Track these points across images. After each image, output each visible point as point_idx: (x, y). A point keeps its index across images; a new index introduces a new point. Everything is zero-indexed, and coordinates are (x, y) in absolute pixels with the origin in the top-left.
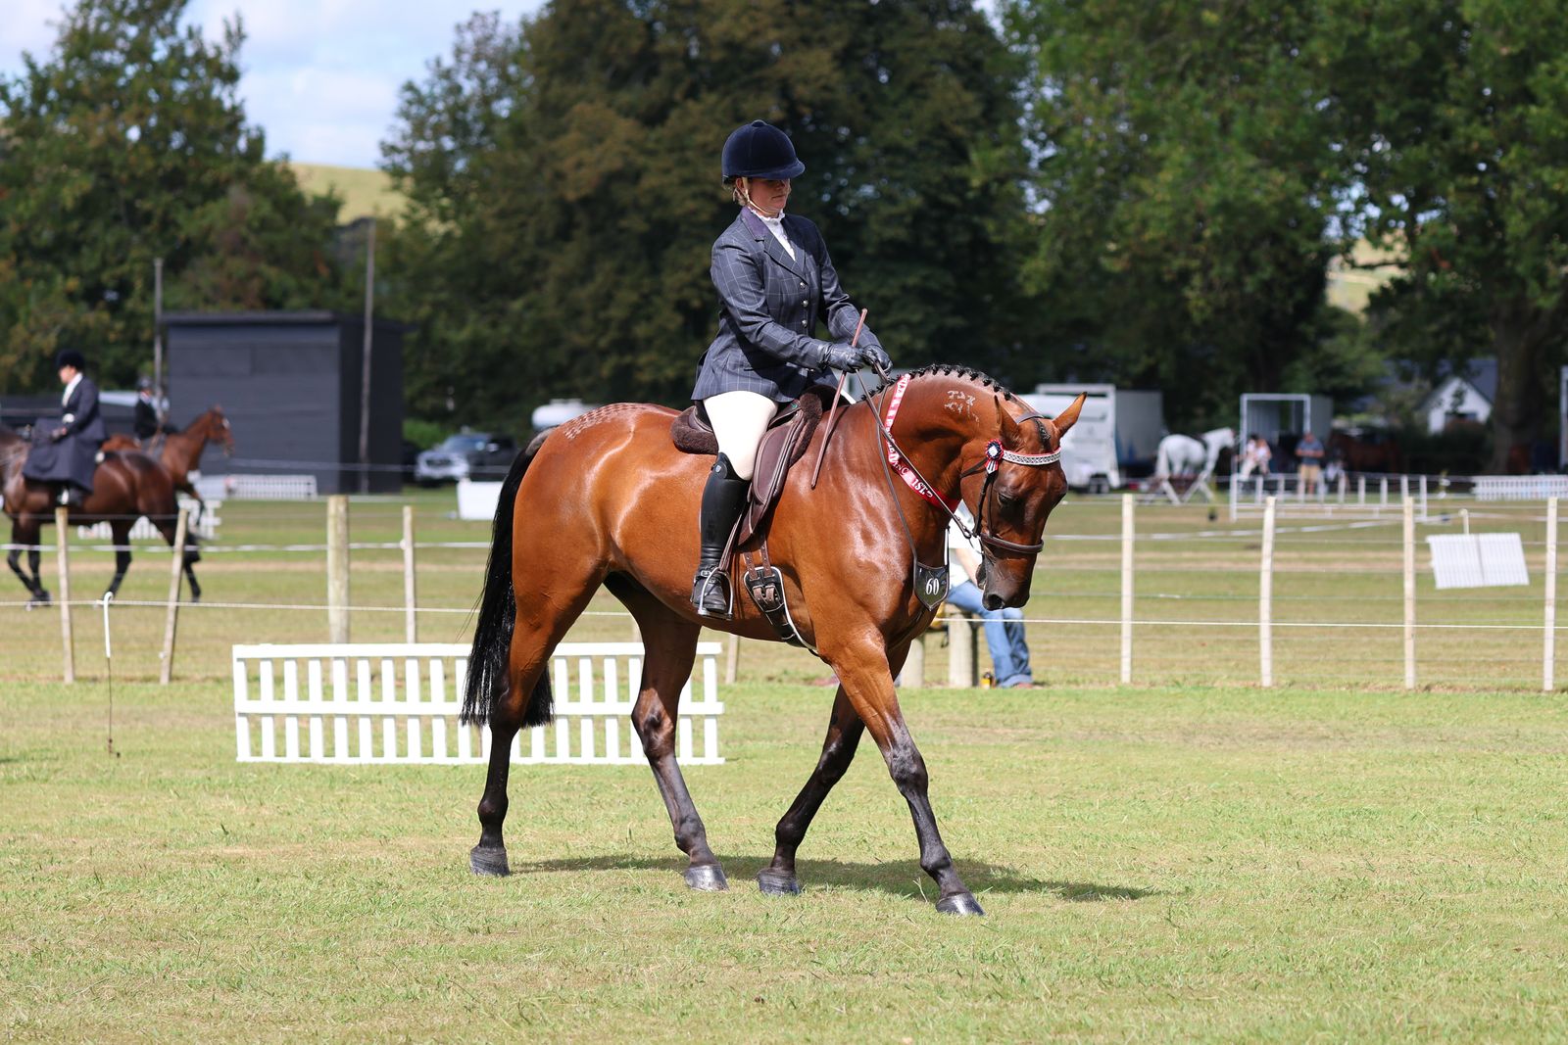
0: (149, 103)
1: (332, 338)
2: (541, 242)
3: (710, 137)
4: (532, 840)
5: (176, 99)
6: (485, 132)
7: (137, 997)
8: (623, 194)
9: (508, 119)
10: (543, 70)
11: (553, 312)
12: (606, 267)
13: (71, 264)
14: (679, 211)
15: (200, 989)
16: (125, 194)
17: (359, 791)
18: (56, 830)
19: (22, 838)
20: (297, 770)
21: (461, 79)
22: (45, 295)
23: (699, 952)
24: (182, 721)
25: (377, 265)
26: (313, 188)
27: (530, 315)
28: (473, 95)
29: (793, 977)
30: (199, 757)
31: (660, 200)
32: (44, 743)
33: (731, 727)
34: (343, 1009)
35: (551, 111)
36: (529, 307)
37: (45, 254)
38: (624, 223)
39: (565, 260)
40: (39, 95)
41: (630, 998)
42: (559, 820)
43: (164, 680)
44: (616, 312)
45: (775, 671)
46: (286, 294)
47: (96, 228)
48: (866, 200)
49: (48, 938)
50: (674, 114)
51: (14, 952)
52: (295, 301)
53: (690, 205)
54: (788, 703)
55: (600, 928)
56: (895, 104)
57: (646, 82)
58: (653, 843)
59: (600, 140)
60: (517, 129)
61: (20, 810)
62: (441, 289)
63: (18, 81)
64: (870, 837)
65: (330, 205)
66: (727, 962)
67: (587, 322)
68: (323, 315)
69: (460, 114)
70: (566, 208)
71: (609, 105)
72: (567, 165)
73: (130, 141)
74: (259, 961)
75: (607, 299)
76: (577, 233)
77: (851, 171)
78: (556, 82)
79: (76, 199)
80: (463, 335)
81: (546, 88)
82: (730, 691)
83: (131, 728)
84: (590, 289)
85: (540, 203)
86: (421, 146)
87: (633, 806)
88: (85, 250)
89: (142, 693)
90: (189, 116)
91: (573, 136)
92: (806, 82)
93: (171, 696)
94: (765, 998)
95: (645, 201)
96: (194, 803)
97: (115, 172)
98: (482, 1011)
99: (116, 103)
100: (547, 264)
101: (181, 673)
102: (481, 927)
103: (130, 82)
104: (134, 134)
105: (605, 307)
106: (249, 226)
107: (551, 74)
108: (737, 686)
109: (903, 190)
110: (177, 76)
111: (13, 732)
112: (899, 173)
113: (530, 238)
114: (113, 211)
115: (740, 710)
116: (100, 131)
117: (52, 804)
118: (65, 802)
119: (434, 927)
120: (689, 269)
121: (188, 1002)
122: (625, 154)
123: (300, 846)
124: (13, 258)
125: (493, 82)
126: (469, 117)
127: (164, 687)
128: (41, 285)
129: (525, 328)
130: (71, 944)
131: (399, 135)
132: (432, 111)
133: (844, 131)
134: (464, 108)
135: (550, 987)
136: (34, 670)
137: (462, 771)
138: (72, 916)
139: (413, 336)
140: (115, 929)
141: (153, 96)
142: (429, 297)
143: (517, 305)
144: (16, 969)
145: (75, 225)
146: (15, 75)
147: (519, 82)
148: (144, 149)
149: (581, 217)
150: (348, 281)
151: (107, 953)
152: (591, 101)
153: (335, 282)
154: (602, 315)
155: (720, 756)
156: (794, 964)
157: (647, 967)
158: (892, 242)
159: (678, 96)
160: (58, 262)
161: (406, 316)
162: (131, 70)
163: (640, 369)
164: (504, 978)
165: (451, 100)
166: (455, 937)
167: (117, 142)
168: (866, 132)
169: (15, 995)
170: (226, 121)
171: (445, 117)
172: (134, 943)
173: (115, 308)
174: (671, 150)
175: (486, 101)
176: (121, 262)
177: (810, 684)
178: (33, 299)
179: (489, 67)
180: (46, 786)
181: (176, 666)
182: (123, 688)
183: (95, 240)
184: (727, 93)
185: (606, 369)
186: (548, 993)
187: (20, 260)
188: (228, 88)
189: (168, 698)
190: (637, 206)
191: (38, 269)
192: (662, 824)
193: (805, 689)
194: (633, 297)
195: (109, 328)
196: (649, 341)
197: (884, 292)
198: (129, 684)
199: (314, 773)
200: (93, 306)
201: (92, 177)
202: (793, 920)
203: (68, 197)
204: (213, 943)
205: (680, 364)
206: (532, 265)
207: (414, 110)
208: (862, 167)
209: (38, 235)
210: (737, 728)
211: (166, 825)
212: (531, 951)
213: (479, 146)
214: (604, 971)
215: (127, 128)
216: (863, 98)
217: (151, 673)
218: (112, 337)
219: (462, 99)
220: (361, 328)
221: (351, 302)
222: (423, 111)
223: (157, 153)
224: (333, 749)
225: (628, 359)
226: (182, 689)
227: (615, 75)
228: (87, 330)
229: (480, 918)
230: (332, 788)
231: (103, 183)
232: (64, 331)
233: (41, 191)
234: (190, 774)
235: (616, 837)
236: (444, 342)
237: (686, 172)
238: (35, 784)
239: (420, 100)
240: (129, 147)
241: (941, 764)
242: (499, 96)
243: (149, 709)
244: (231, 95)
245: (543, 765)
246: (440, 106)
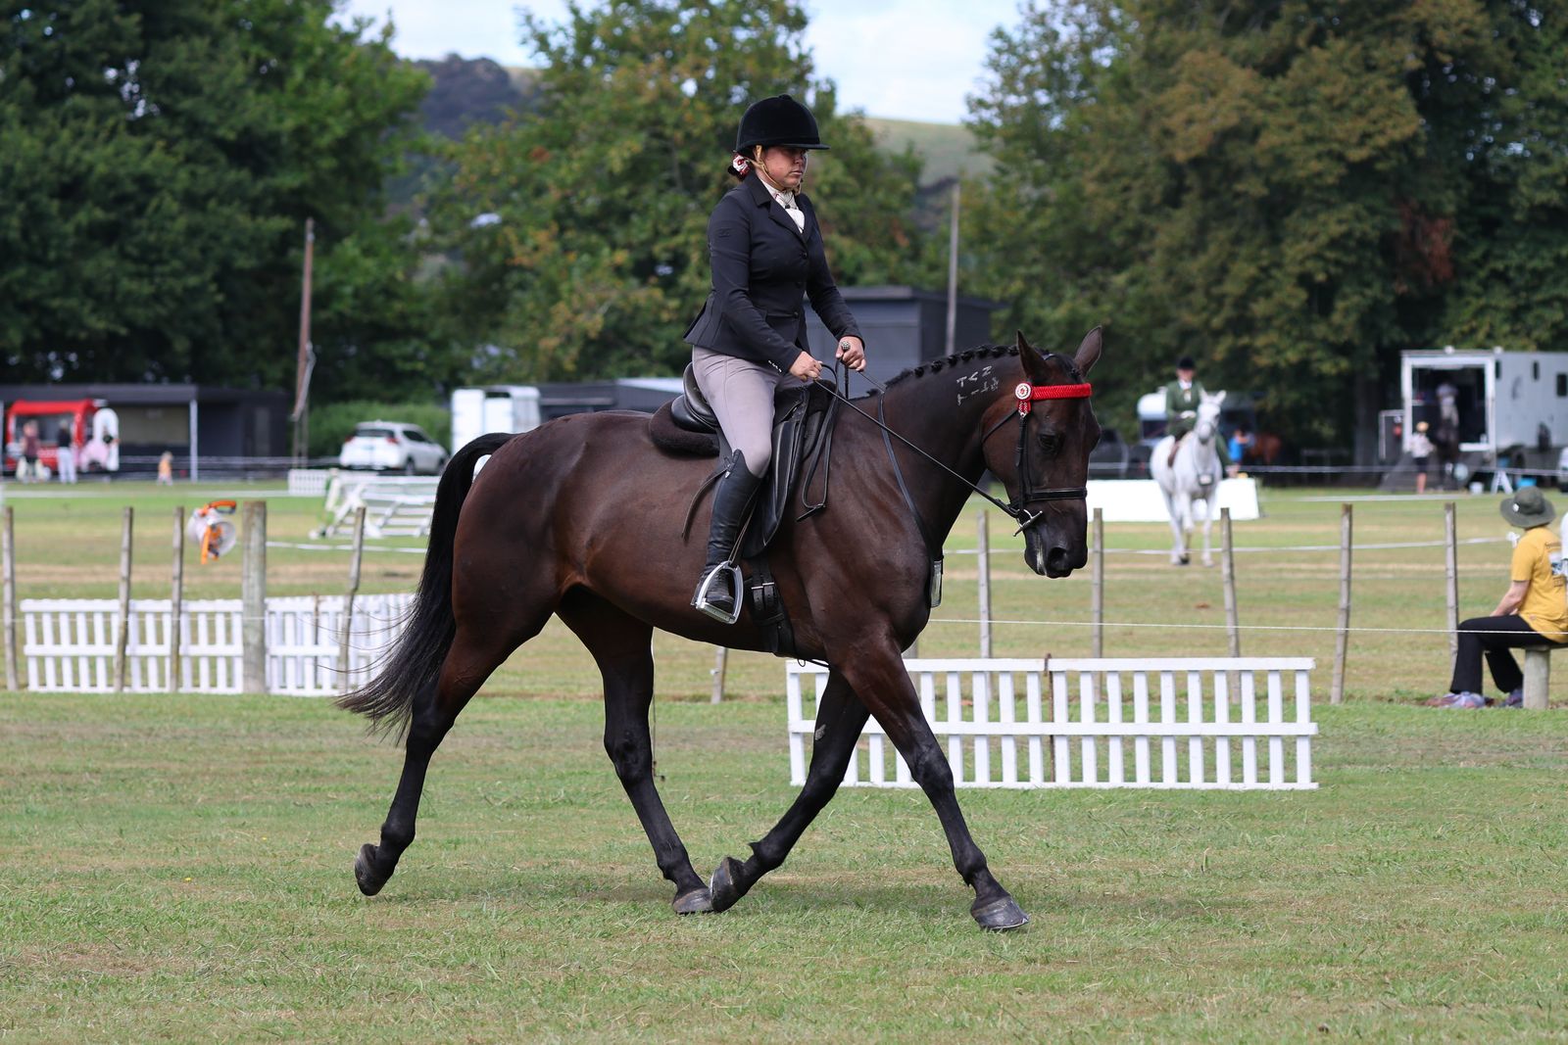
0: (707, 53)
1: (912, 318)
2: (1146, 209)
3: (1337, 90)
4: (1100, 868)
5: (737, 46)
6: (1083, 85)
7: (674, 1025)
8: (1239, 154)
9: (1110, 69)
10: (1150, 14)
11: (1160, 288)
12: (1221, 235)
13: (620, 235)
14: (1301, 173)
15: (739, 1016)
16: (682, 156)
17: (919, 816)
18: (593, 855)
19: (557, 864)
20: (854, 794)
21: (1057, 25)
22: (589, 270)
23: (1267, 983)
24: (733, 742)
25: (961, 236)
26: (891, 146)
27: (1133, 291)
28: (1072, 42)
29: (1362, 1008)
30: (749, 780)
31: (1281, 160)
32: (582, 766)
33: (1330, 750)
34: (888, 1037)
35: (1159, 60)
36: (1133, 282)
37: (591, 223)
38: (1239, 187)
39: (1176, 227)
40: (584, 45)
41: (1188, 1028)
42: (1132, 847)
43: (716, 699)
44: (1232, 288)
45: (1387, 691)
46: (859, 268)
47: (648, 194)
48: (1515, 158)
49: (583, 965)
50: (1297, 63)
51: (547, 979)
52: (870, 276)
53: (1315, 166)
54: (1395, 725)
55: (1165, 958)
56: (1549, 51)
57: (1265, 27)
58: (1230, 871)
59: (1213, 94)
60: (1122, 82)
61: (555, 835)
62: (1035, 261)
63: (561, 29)
64: (1466, 866)
65: (910, 167)
66: (1296, 993)
67: (1198, 298)
68: (901, 292)
69: (1056, 65)
70: (1175, 170)
71: (1224, 54)
72: (1175, 122)
73: (685, 95)
74: (803, 988)
75: (1222, 272)
76: (1187, 198)
77: (1498, 127)
78: (1163, 28)
79: (624, 161)
80: (1060, 313)
81: (1152, 35)
82: (1334, 712)
83: (678, 750)
84: (1203, 259)
85: (1145, 165)
86: (1013, 100)
87: (1213, 834)
88: (635, 218)
89: (692, 713)
90: (751, 67)
91: (1183, 88)
92: (1445, 26)
93: (723, 716)
94: (1329, 1027)
95: (1264, 162)
96: (741, 828)
97: (668, 132)
98: (1032, 1039)
99: (669, 53)
100: (1153, 233)
101: (735, 692)
102: (1039, 955)
103: (686, 28)
104: (690, 87)
105: (1219, 281)
106: (819, 191)
107: (1158, 18)
108: (1342, 706)
109: (1557, 148)
110: (738, 22)
111: (550, 754)
112: (1552, 129)
113: (1134, 204)
114: (666, 175)
115: (1342, 732)
116: (651, 85)
117: (590, 830)
118: (604, 827)
119: (989, 955)
120: (1312, 238)
121: (727, 1029)
122: (1242, 109)
123: (852, 873)
124: (555, 228)
125: (1093, 28)
126: (1066, 67)
127: (715, 706)
128: (585, 258)
129: (1129, 307)
130: (607, 972)
131: (988, 88)
132: (1026, 61)
133: (1491, 81)
134: (1061, 58)
135: (1105, 1016)
136: (575, 688)
137: (1033, 796)
138: (608, 944)
139: (1003, 314)
140: (653, 957)
141: (710, 43)
142: (1022, 270)
143: (1120, 280)
144: (549, 996)
145: (624, 191)
146: (554, 22)
147: (1122, 27)
148: (700, 105)
149: (1192, 179)
150: (929, 253)
151: (645, 980)
152: (1203, 49)
153: (915, 255)
154: (1215, 291)
155: (1313, 781)
156: (1366, 995)
157: (1211, 996)
158: (1543, 206)
159: (1301, 43)
160: (605, 233)
161: (996, 293)
162: (686, 16)
163: (1257, 352)
164: (1059, 1006)
165: (1046, 48)
166: (1011, 967)
167: (670, 97)
168: (1515, 82)
169: (547, 1021)
170: (794, 71)
171: (1039, 67)
172: (674, 971)
173: (668, 284)
174: (1293, 105)
175: (1085, 49)
176: (675, 232)
177: (1423, 704)
178: (577, 272)
179: (1088, 11)
180: (584, 811)
181: (729, 684)
182: (671, 707)
183: (646, 208)
184: (1357, 39)
185: (1220, 352)
186: (1104, 1023)
187: (563, 229)
188: (795, 35)
189: (719, 719)
190: (1256, 169)
191: (583, 240)
192: (1243, 852)
193: (1416, 709)
194: (1252, 270)
195: (662, 307)
196: (1268, 320)
197: (1536, 263)
198: (678, 703)
199: (871, 798)
200: (644, 282)
201: (643, 136)
202: (1370, 951)
203: (616, 158)
204: (755, 970)
205: (1303, 345)
206: (1136, 234)
207: (1004, 59)
208: (1511, 123)
209: (582, 202)
210: (1334, 751)
211: (710, 851)
212: (1090, 981)
213: (1076, 100)
214: (1166, 1000)
215: (681, 82)
216: (1512, 44)
217: (701, 692)
218: (665, 316)
219: (1058, 47)
220: (944, 306)
221: (935, 276)
222: (1014, 61)
223: (716, 110)
224: (895, 773)
225: (1245, 340)
226: (735, 708)
227: (1229, 19)
228: (637, 309)
229: (1039, 948)
230: (890, 813)
231: (655, 143)
232: (612, 309)
233: (587, 152)
234: (738, 799)
235: (1192, 865)
236: (1038, 322)
237: (1311, 129)
238: (572, 808)
239: (1011, 49)
240: (686, 102)
241: (1554, 791)
242: (1100, 43)
243: (698, 730)
244: (797, 43)
245: (1121, 789)
246: (1034, 55)
